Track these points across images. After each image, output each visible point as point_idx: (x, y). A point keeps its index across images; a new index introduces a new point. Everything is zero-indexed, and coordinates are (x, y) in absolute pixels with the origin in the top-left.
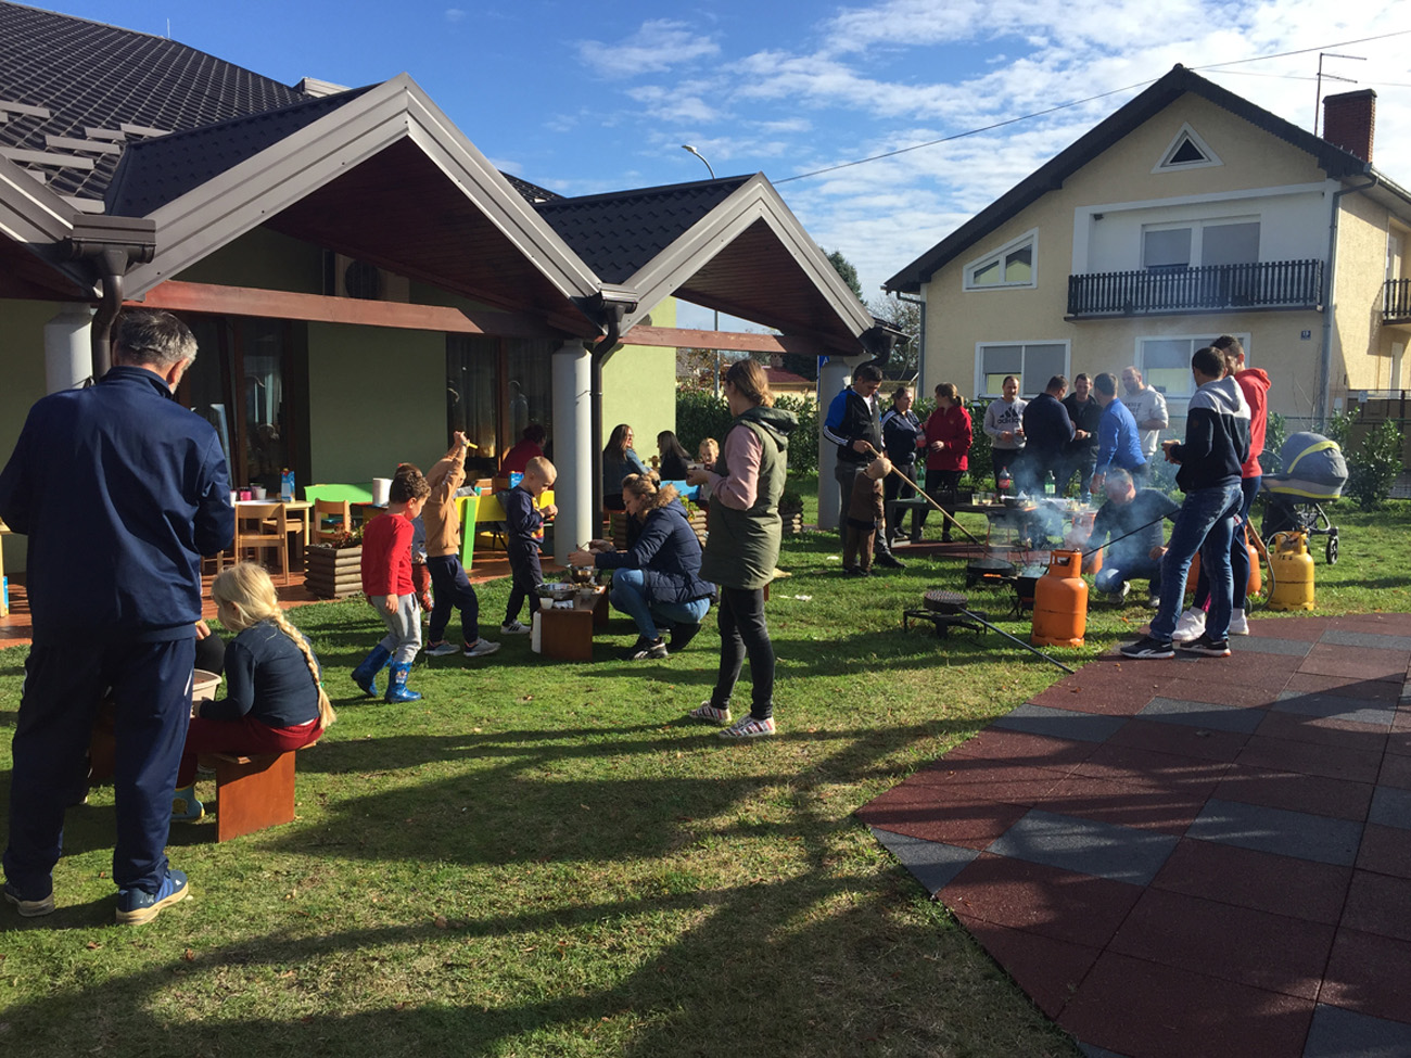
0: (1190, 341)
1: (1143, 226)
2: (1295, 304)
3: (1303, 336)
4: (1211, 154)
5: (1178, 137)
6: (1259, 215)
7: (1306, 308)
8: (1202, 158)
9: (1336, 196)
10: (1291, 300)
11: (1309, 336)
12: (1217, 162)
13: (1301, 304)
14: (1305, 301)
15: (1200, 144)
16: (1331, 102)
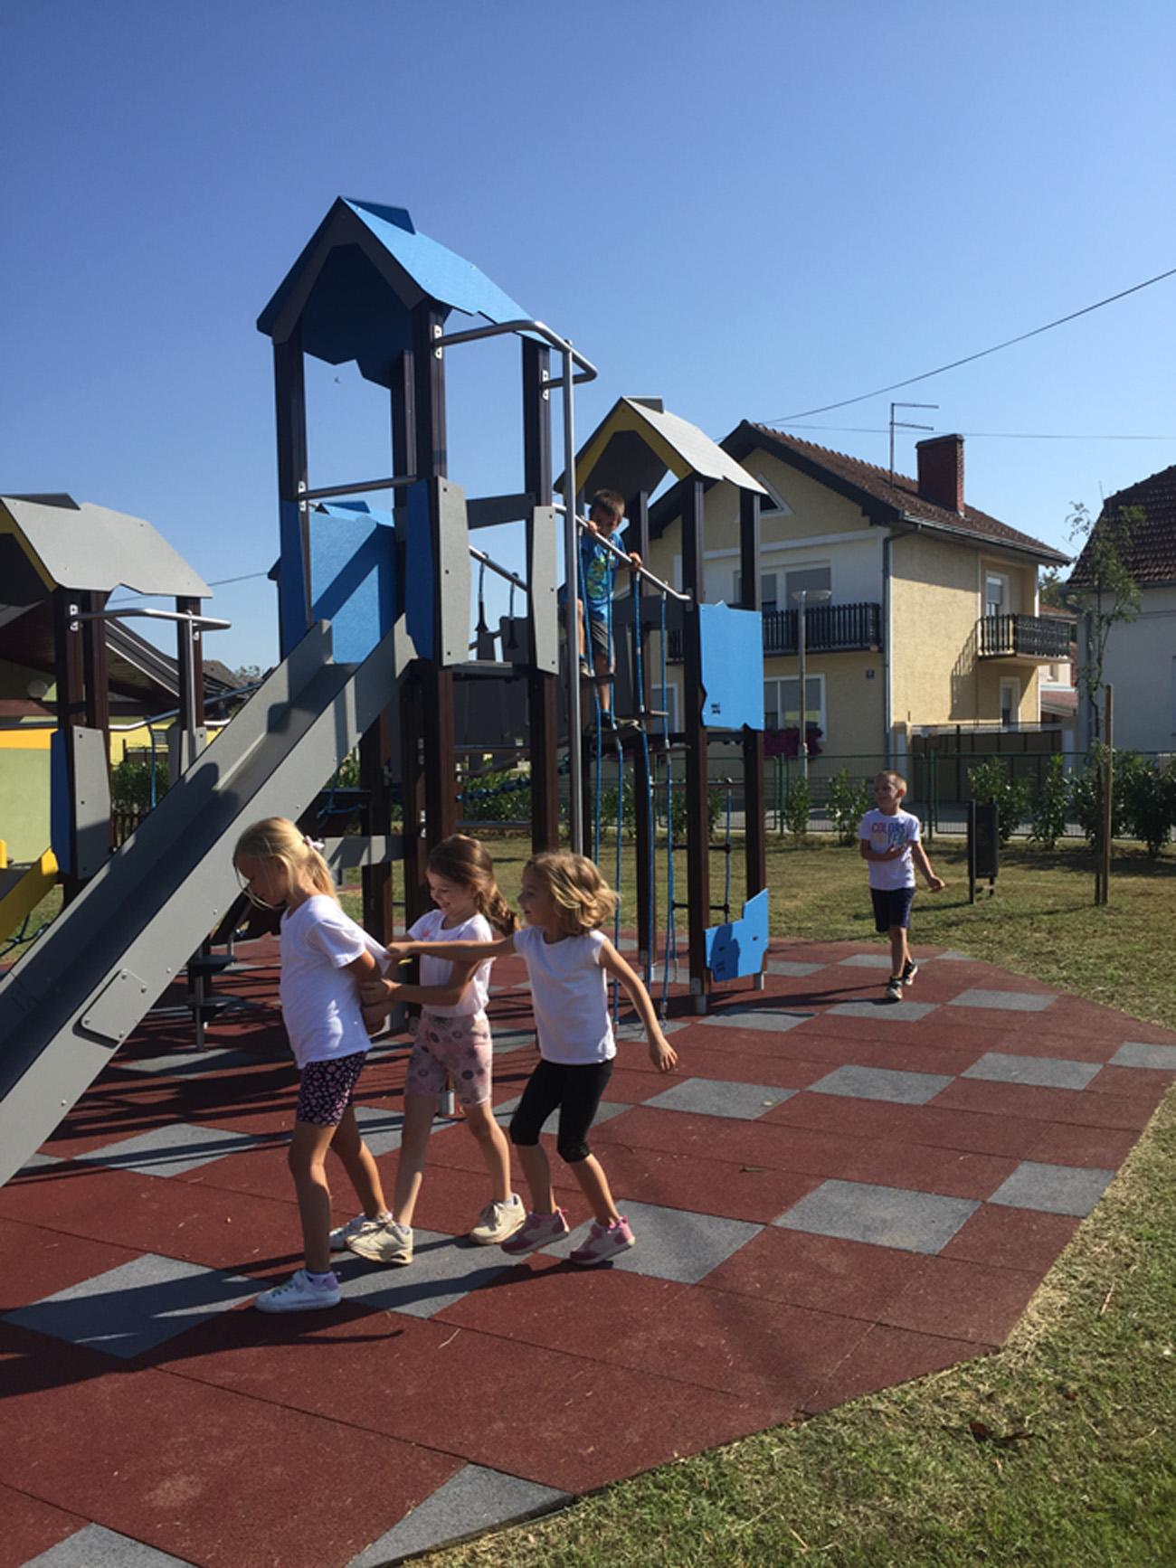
0: (776, 683)
1: (735, 572)
2: (853, 646)
3: (868, 676)
4: (785, 506)
6: (829, 561)
7: (862, 649)
8: (775, 507)
9: (886, 541)
10: (850, 642)
11: (873, 675)
12: (788, 511)
13: (858, 645)
14: (861, 643)
15: (773, 494)
16: (922, 448)
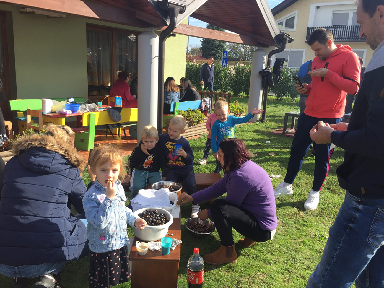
1: (333, 11)
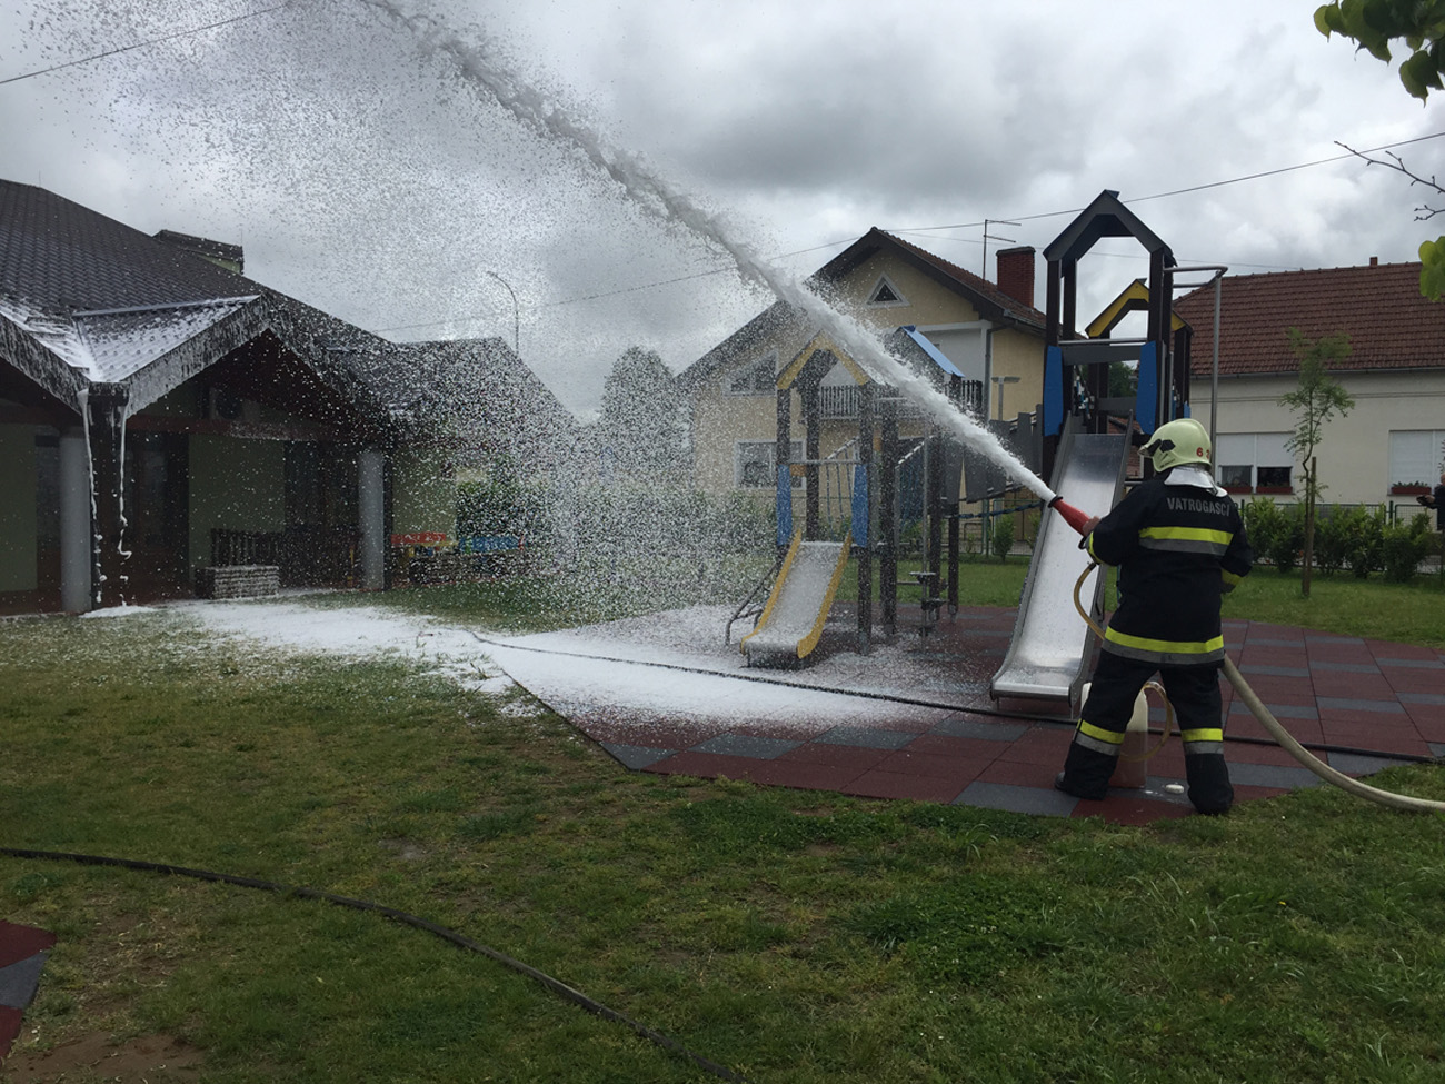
4: (903, 297)
5: (877, 283)
8: (896, 299)
9: (989, 332)
12: (905, 303)
15: (893, 287)
16: (1002, 255)
